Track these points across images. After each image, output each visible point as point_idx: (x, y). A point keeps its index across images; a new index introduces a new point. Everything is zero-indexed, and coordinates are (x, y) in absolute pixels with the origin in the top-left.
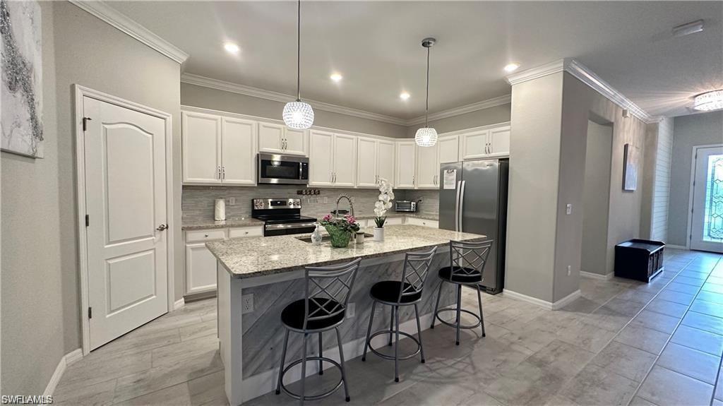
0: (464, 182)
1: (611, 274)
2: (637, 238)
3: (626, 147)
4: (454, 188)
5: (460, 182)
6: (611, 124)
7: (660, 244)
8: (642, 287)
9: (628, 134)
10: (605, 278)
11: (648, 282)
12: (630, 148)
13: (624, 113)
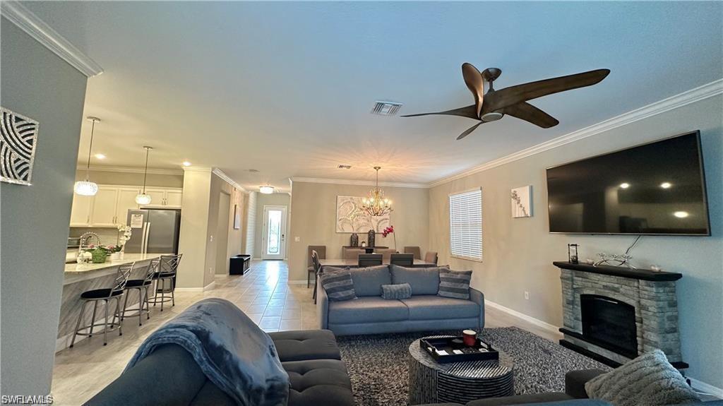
0: (149, 224)
1: (229, 274)
2: (240, 254)
3: (236, 206)
4: (141, 227)
5: (146, 223)
6: (229, 195)
7: (249, 256)
8: (241, 276)
9: (237, 200)
10: (225, 276)
11: (242, 274)
12: (237, 207)
13: (235, 189)
